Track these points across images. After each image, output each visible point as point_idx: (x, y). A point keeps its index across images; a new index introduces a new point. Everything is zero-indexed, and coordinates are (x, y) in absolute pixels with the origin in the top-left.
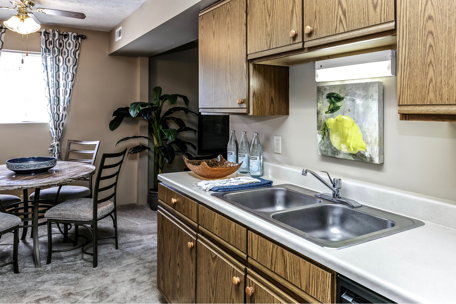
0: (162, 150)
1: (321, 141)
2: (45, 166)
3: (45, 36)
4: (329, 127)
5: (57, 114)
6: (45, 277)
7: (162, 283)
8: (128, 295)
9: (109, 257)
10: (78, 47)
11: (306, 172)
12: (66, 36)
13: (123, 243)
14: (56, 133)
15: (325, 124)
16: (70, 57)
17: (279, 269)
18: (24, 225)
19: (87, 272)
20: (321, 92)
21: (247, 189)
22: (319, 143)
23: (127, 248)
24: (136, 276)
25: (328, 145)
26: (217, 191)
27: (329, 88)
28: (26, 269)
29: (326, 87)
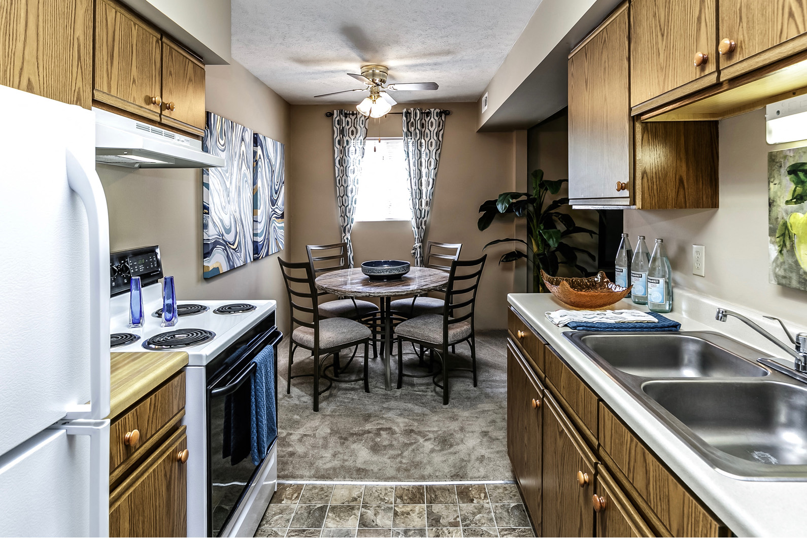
0: (540, 259)
1: (777, 258)
2: (397, 272)
3: (406, 117)
4: (794, 232)
5: (420, 210)
6: (393, 404)
7: (511, 447)
8: (475, 452)
9: (464, 395)
10: (441, 126)
11: (725, 316)
12: (428, 114)
13: (484, 381)
14: (418, 232)
15: (785, 225)
16: (432, 140)
17: (640, 483)
18: (381, 339)
19: (436, 408)
20: (777, 162)
21: (630, 331)
22: (773, 262)
23: (488, 387)
24: (490, 429)
25: (791, 268)
26: (575, 328)
27: (794, 153)
28: (377, 389)
29: (788, 153)
